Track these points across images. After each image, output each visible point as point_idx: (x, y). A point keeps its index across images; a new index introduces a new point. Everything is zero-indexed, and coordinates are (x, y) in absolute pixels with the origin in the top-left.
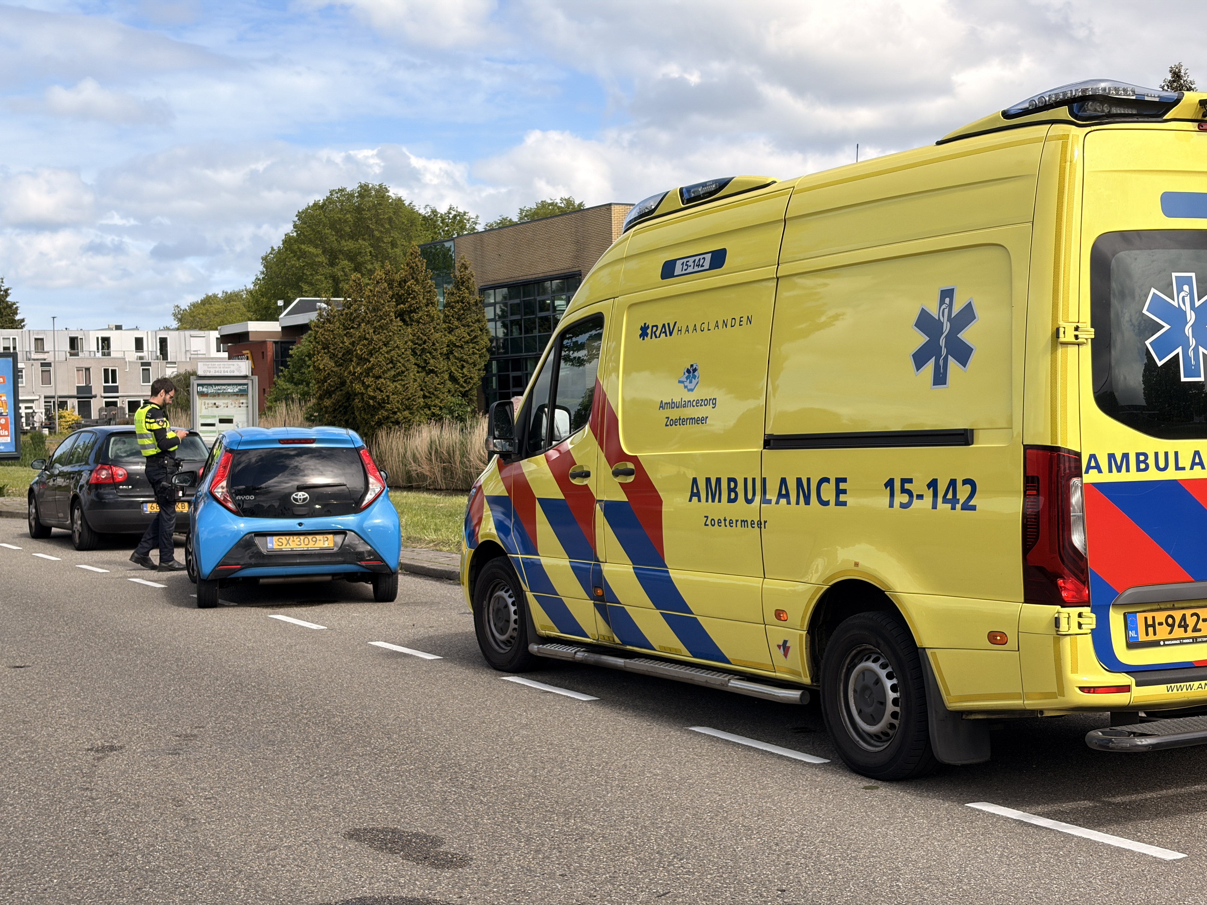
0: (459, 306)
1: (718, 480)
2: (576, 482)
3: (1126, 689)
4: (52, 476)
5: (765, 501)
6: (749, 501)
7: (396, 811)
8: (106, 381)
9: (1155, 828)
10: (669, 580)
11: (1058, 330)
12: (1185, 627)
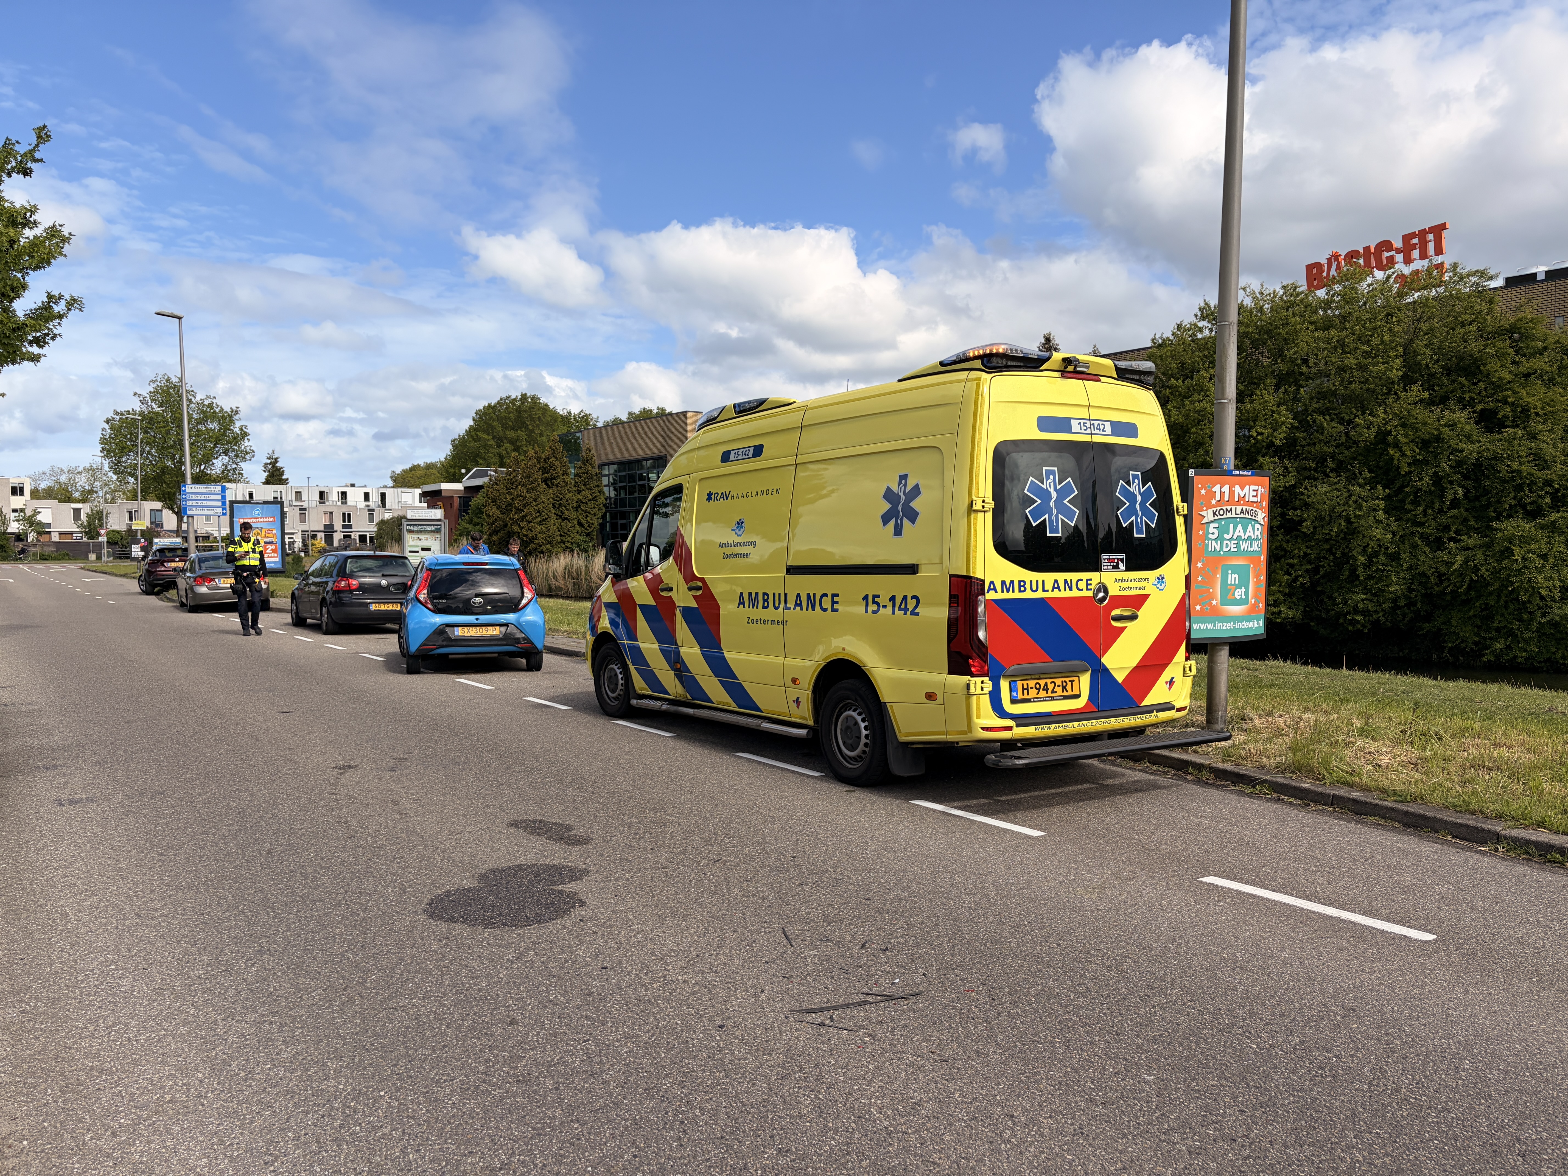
0: (585, 476)
1: (757, 594)
2: (664, 594)
3: (1010, 729)
4: (307, 584)
5: (786, 608)
6: (776, 608)
7: (541, 808)
8: (344, 521)
9: (1026, 816)
10: (724, 658)
11: (972, 502)
12: (1047, 690)
